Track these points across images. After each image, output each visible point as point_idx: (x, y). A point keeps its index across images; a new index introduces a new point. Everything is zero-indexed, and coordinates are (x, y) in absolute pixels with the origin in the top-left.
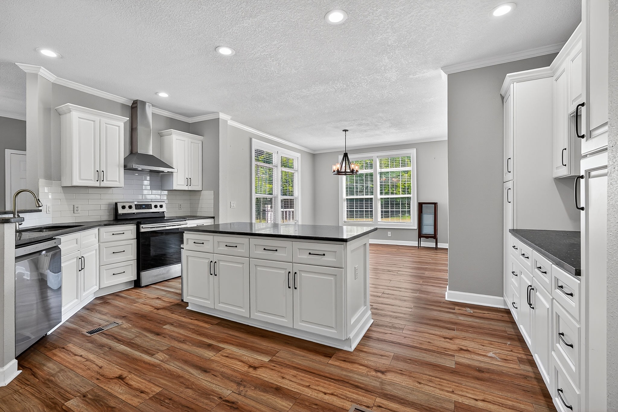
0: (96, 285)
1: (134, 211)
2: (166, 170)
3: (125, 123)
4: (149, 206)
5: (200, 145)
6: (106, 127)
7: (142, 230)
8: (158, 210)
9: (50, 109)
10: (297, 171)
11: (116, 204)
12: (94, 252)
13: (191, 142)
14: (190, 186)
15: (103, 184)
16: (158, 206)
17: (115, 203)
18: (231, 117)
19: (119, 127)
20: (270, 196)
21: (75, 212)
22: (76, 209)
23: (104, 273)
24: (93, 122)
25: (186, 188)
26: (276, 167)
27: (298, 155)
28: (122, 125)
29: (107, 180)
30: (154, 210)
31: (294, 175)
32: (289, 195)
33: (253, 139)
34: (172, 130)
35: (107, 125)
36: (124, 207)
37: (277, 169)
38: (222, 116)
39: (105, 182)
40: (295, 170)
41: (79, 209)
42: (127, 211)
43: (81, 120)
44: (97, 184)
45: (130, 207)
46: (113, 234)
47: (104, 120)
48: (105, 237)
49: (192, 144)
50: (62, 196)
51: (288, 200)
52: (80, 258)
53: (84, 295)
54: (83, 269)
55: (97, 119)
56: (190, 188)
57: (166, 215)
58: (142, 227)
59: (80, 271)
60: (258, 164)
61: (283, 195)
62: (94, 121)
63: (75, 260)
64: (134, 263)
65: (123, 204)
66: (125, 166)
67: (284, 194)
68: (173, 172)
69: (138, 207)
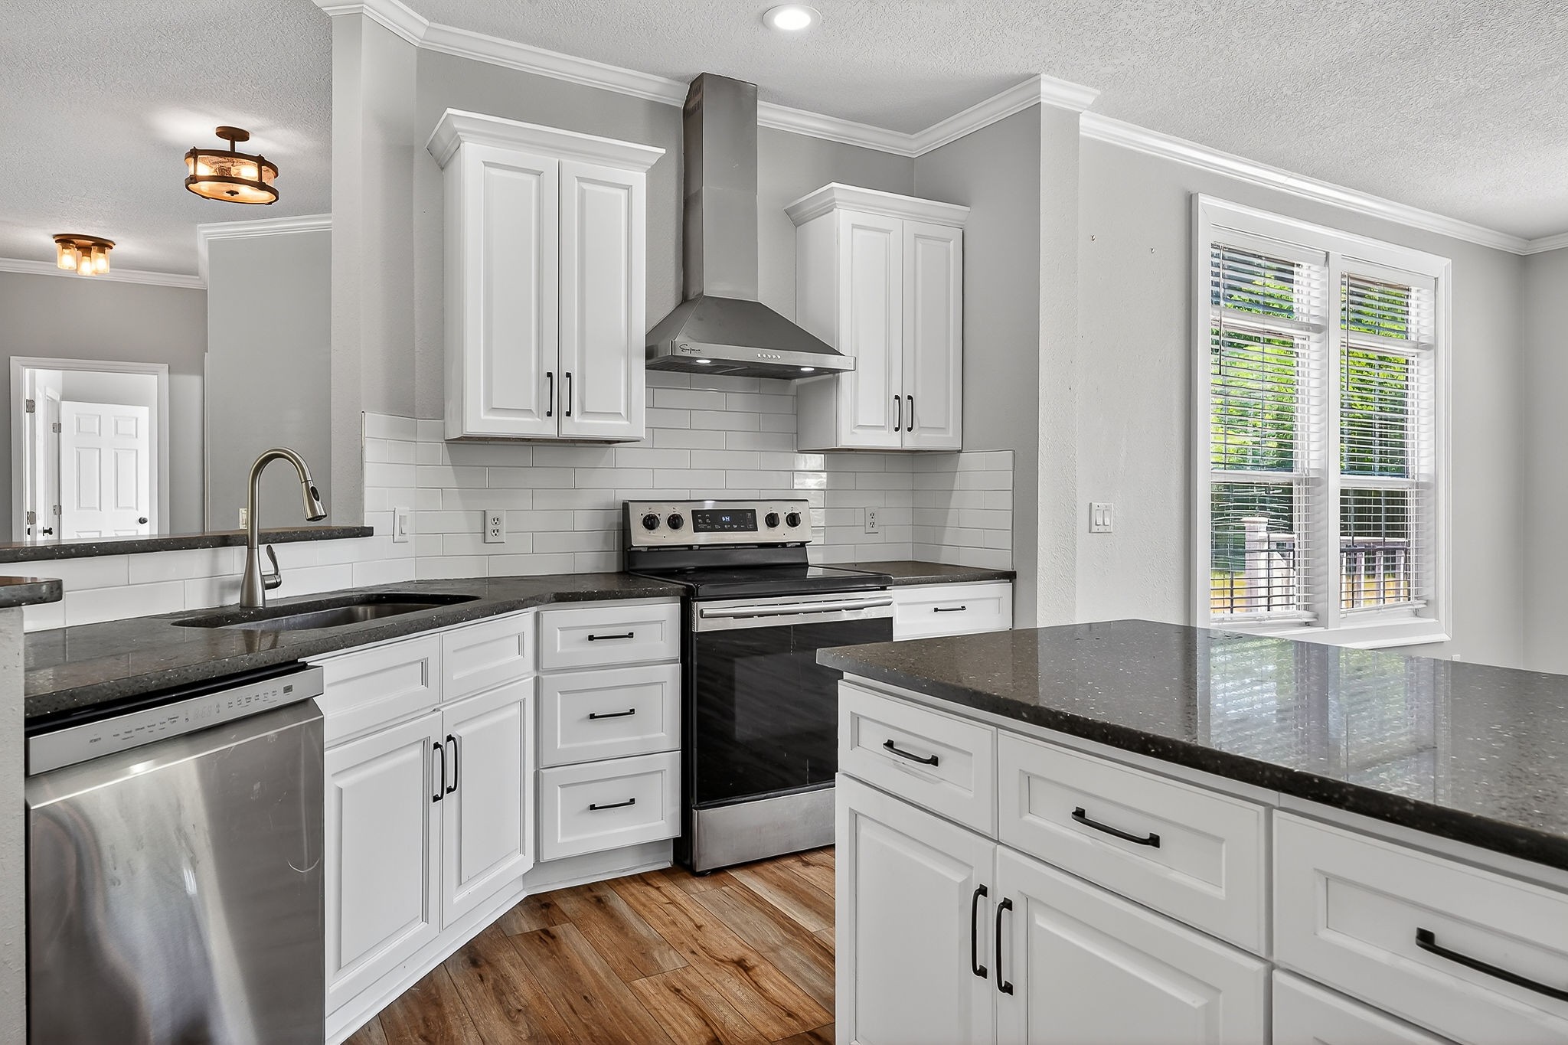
0: (522, 850)
1: (687, 536)
2: (807, 361)
3: (653, 174)
4: (743, 519)
5: (955, 246)
6: (582, 194)
7: (701, 626)
8: (782, 533)
9: (412, 147)
10: (1428, 347)
11: (625, 506)
12: (515, 710)
13: (917, 236)
14: (910, 429)
15: (572, 428)
16: (782, 518)
17: (623, 503)
18: (1098, 92)
19: (628, 188)
20: (1280, 477)
21: (489, 538)
22: (490, 526)
23: (558, 801)
24: (533, 179)
25: (892, 441)
26: (1318, 329)
27: (1440, 265)
28: (639, 179)
29: (584, 412)
30: (764, 534)
31: (1410, 367)
32: (1383, 470)
33: (1204, 200)
34: (834, 184)
35: (585, 186)
36: (650, 523)
37: (1325, 342)
38: (1054, 92)
39: (576, 420)
40: (1418, 345)
41: (504, 526)
42: (664, 536)
43: (494, 172)
44: (547, 429)
45: (675, 522)
46: (591, 638)
47: (574, 166)
48: (559, 649)
49: (920, 246)
50: (447, 476)
51: (1378, 493)
52: (436, 746)
53: (456, 900)
54: (450, 790)
55: (548, 162)
56: (910, 442)
57: (813, 557)
58: (702, 611)
59: (436, 799)
60: (1223, 319)
61: (1352, 469)
62: (539, 174)
63: (416, 752)
64: (670, 765)
65: (646, 510)
66: (650, 353)
67: (1357, 465)
68: (838, 371)
69: (705, 520)
